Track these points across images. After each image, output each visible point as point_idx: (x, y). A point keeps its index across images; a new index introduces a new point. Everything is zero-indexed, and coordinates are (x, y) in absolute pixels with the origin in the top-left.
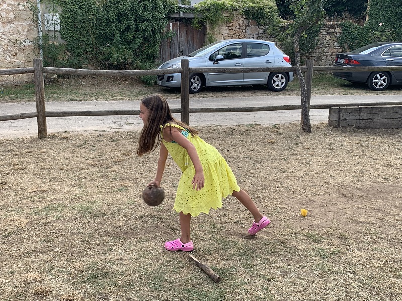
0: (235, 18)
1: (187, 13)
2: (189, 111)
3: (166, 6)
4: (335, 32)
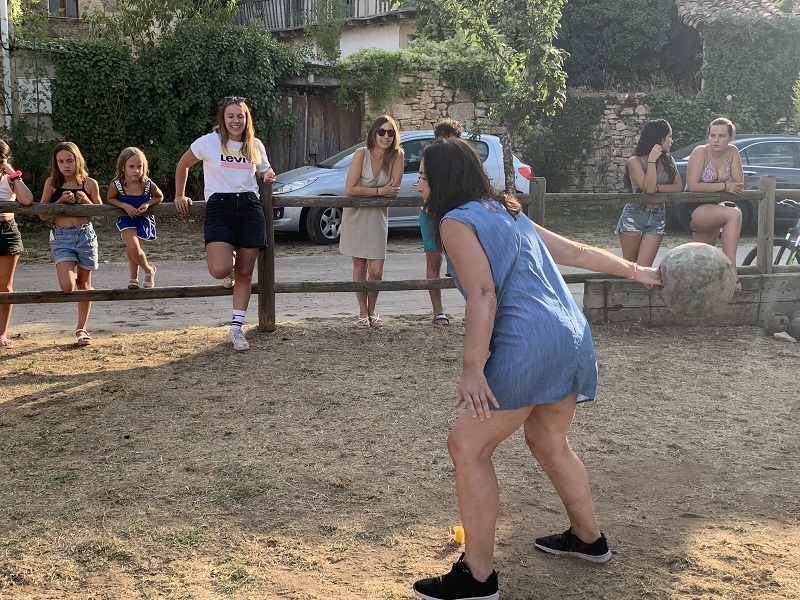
0: (425, 87)
1: (323, 76)
2: (275, 289)
3: (277, 62)
4: (635, 114)
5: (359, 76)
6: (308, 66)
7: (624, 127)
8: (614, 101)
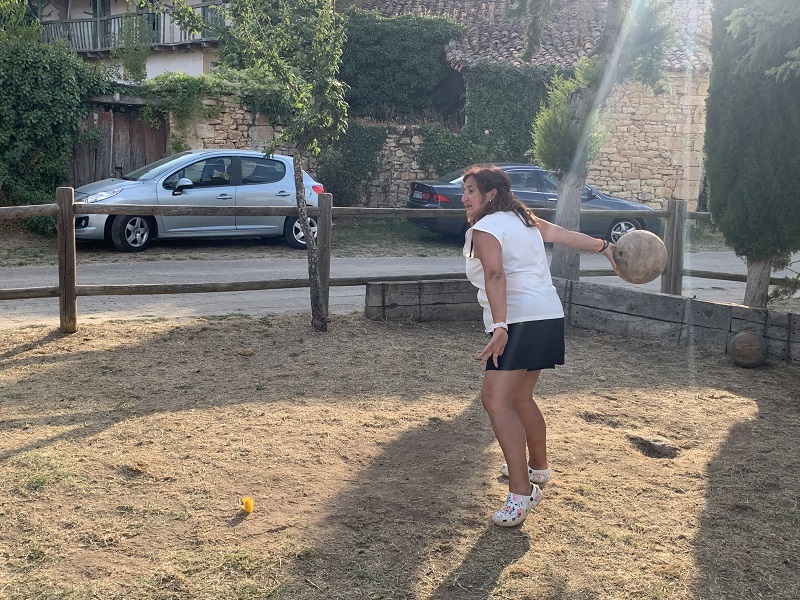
0: (227, 110)
1: (128, 95)
2: (77, 292)
3: (82, 80)
4: (411, 143)
5: (164, 97)
6: (114, 84)
7: (403, 154)
8: (394, 131)
